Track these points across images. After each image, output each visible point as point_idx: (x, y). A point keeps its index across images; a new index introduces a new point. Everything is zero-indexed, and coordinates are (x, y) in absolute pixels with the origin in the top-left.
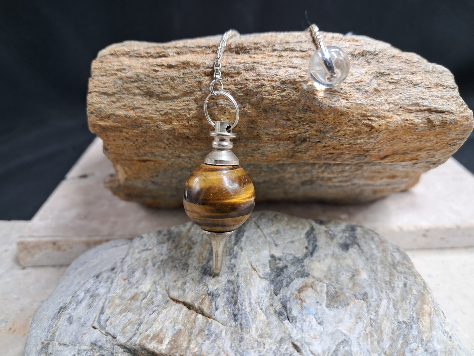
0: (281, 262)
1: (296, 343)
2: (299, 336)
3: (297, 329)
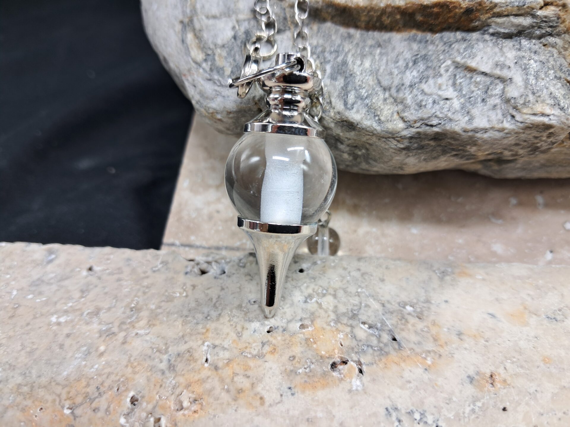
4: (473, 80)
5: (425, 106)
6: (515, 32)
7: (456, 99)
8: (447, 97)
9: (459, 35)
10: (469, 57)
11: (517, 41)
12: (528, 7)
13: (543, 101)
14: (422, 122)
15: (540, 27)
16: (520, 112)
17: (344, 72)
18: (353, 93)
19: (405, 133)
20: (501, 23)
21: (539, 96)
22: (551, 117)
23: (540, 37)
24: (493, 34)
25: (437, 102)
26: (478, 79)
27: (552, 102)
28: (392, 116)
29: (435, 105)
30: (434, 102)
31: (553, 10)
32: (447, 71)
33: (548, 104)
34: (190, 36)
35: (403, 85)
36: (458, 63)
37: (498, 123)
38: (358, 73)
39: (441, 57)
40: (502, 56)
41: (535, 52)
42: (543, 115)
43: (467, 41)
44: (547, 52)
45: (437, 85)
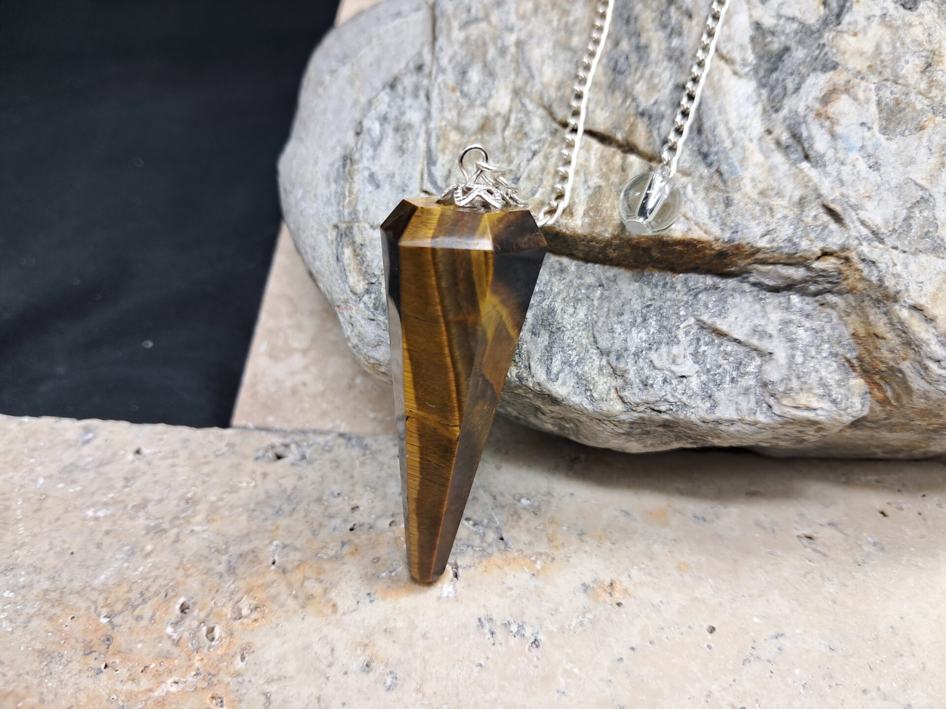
0: (776, 39)
1: (832, 206)
2: (837, 194)
3: (830, 179)
4: (722, 349)
5: (652, 385)
6: (783, 286)
7: (696, 375)
8: (683, 374)
9: (709, 280)
10: (720, 315)
11: (785, 297)
12: (801, 256)
13: (810, 390)
14: (648, 405)
15: (816, 282)
16: (778, 402)
17: (550, 325)
18: (559, 356)
19: (624, 417)
20: (765, 273)
21: (805, 383)
22: (819, 412)
23: (815, 294)
24: (754, 284)
25: (668, 380)
26: (729, 349)
27: (821, 391)
28: (608, 394)
29: (666, 384)
30: (665, 381)
31: (833, 264)
32: (687, 334)
33: (815, 394)
34: (348, 252)
35: (626, 350)
36: (704, 323)
37: (749, 415)
38: (569, 327)
39: (682, 313)
40: (763, 317)
41: (807, 316)
42: (808, 409)
43: (719, 290)
44: (823, 314)
45: (671, 356)
